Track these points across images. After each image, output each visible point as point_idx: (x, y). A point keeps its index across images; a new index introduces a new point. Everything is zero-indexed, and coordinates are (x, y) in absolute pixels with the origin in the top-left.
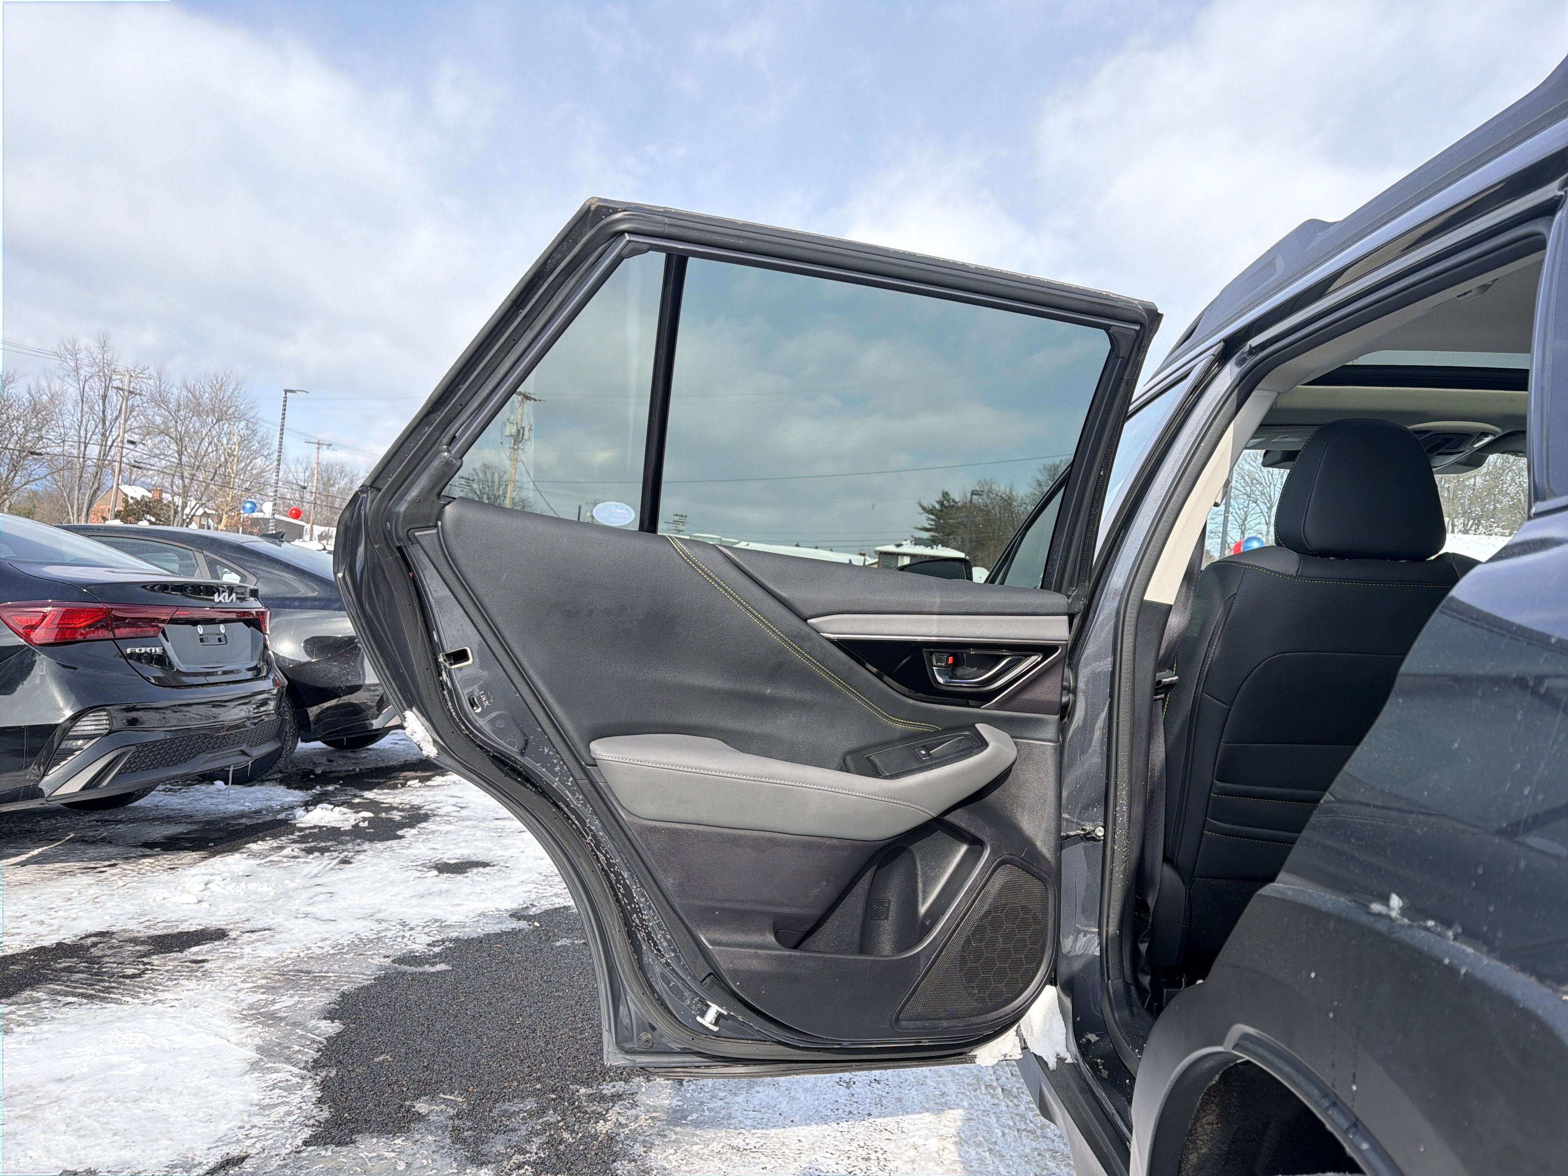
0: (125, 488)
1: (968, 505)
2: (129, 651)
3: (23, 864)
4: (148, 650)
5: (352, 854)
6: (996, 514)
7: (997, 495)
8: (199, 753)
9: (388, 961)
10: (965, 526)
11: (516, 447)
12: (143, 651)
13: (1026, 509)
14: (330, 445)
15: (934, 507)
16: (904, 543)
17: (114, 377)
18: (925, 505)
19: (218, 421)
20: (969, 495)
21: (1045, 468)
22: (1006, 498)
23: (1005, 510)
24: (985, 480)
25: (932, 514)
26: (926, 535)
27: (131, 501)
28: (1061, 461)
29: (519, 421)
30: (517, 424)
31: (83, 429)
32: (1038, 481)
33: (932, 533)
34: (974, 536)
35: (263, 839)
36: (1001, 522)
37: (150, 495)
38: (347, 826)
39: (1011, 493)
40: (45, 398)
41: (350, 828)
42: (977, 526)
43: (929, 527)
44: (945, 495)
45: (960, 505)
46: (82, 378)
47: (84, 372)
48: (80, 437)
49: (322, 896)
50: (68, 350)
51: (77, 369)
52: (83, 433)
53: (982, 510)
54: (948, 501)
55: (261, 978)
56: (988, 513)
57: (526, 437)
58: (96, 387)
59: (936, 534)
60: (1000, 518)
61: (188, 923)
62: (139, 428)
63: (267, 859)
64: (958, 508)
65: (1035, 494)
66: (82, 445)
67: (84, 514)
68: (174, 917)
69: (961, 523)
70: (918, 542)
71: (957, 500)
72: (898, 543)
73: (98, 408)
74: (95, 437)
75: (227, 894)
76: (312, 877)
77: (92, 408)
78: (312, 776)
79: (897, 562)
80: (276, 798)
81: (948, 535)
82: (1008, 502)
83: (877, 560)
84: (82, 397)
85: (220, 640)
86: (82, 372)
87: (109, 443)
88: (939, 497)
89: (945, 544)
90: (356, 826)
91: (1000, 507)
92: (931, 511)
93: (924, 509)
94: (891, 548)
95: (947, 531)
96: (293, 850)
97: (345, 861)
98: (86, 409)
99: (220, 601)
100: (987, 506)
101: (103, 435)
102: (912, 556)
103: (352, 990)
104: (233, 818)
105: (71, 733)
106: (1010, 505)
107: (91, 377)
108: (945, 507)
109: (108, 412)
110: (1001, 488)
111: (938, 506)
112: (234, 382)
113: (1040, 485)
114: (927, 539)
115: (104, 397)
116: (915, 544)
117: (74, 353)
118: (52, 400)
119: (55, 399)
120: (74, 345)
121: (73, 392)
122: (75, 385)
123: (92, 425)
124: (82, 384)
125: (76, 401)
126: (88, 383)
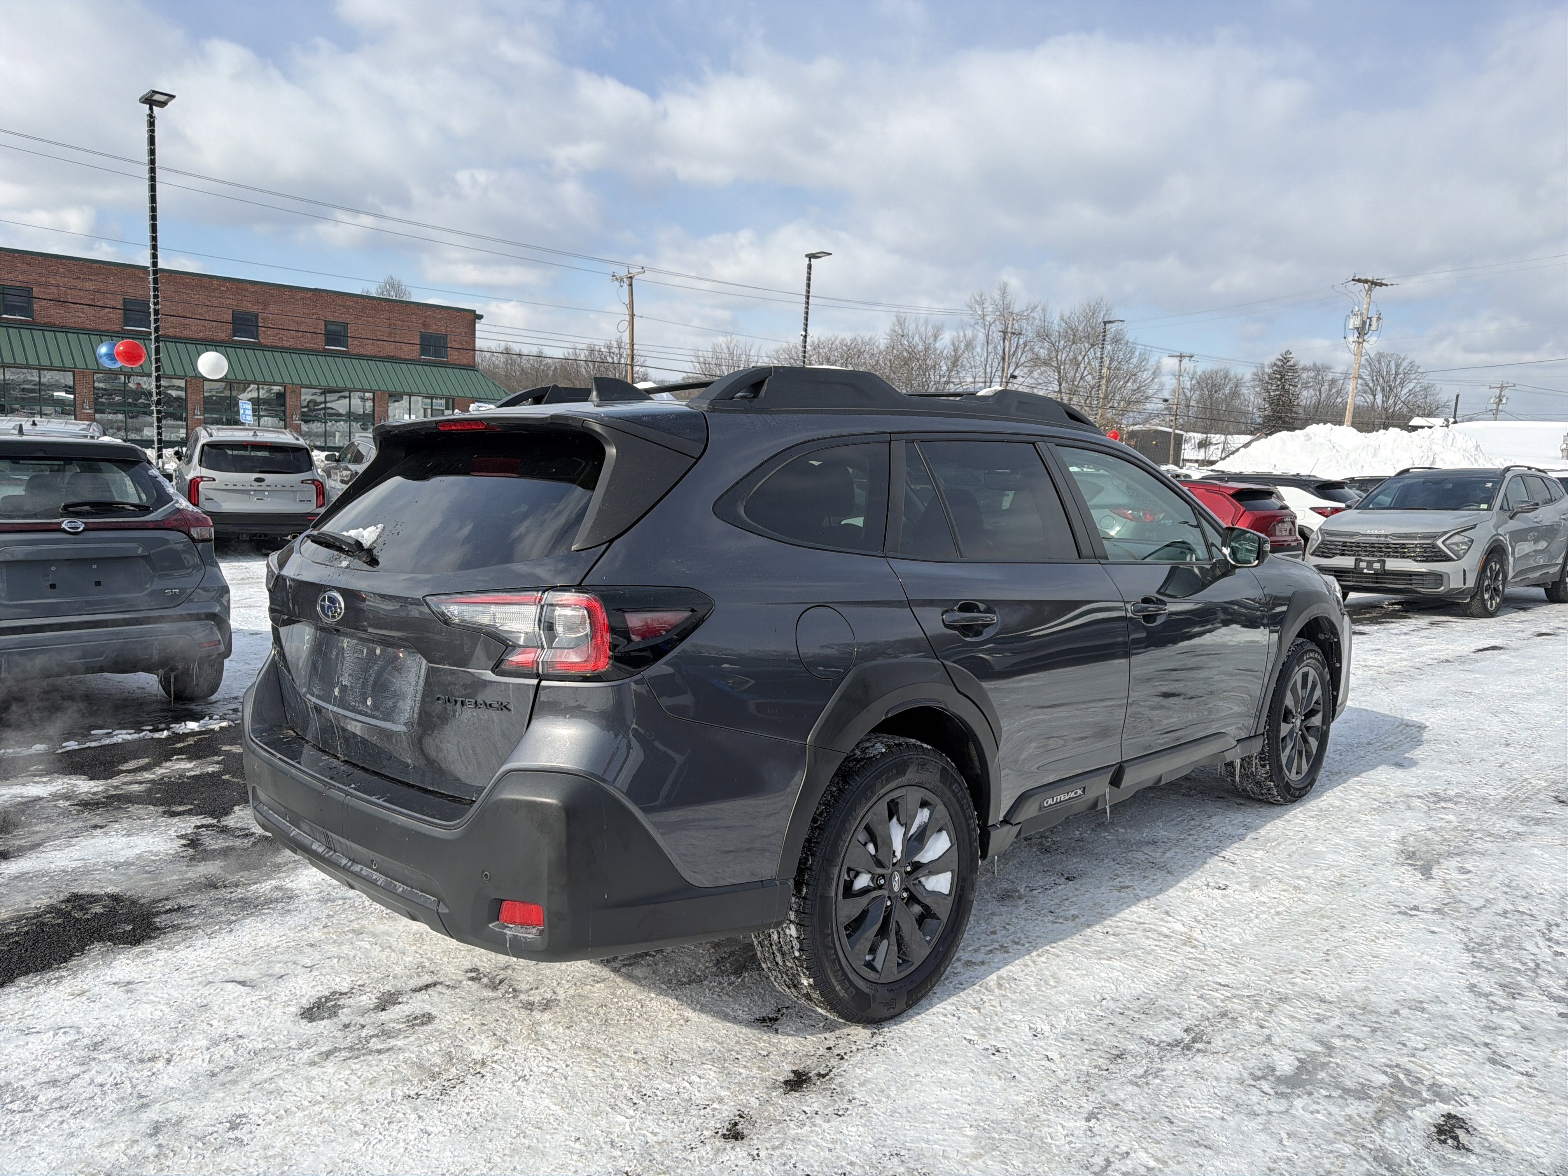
11: (1360, 340)
14: (1192, 357)
19: (1092, 345)
29: (1365, 312)
30: (1361, 315)
31: (988, 368)
40: (962, 345)
46: (987, 323)
50: (976, 301)
51: (983, 316)
52: (989, 370)
57: (1373, 327)
58: (997, 329)
77: (995, 347)
84: (988, 340)
86: (988, 318)
101: (1004, 370)
107: (994, 322)
112: (1105, 309)
115: (1004, 338)
117: (981, 303)
118: (967, 346)
119: (969, 346)
120: (981, 296)
121: (981, 337)
122: (983, 330)
123: (995, 365)
124: (987, 328)
125: (983, 344)
126: (992, 327)
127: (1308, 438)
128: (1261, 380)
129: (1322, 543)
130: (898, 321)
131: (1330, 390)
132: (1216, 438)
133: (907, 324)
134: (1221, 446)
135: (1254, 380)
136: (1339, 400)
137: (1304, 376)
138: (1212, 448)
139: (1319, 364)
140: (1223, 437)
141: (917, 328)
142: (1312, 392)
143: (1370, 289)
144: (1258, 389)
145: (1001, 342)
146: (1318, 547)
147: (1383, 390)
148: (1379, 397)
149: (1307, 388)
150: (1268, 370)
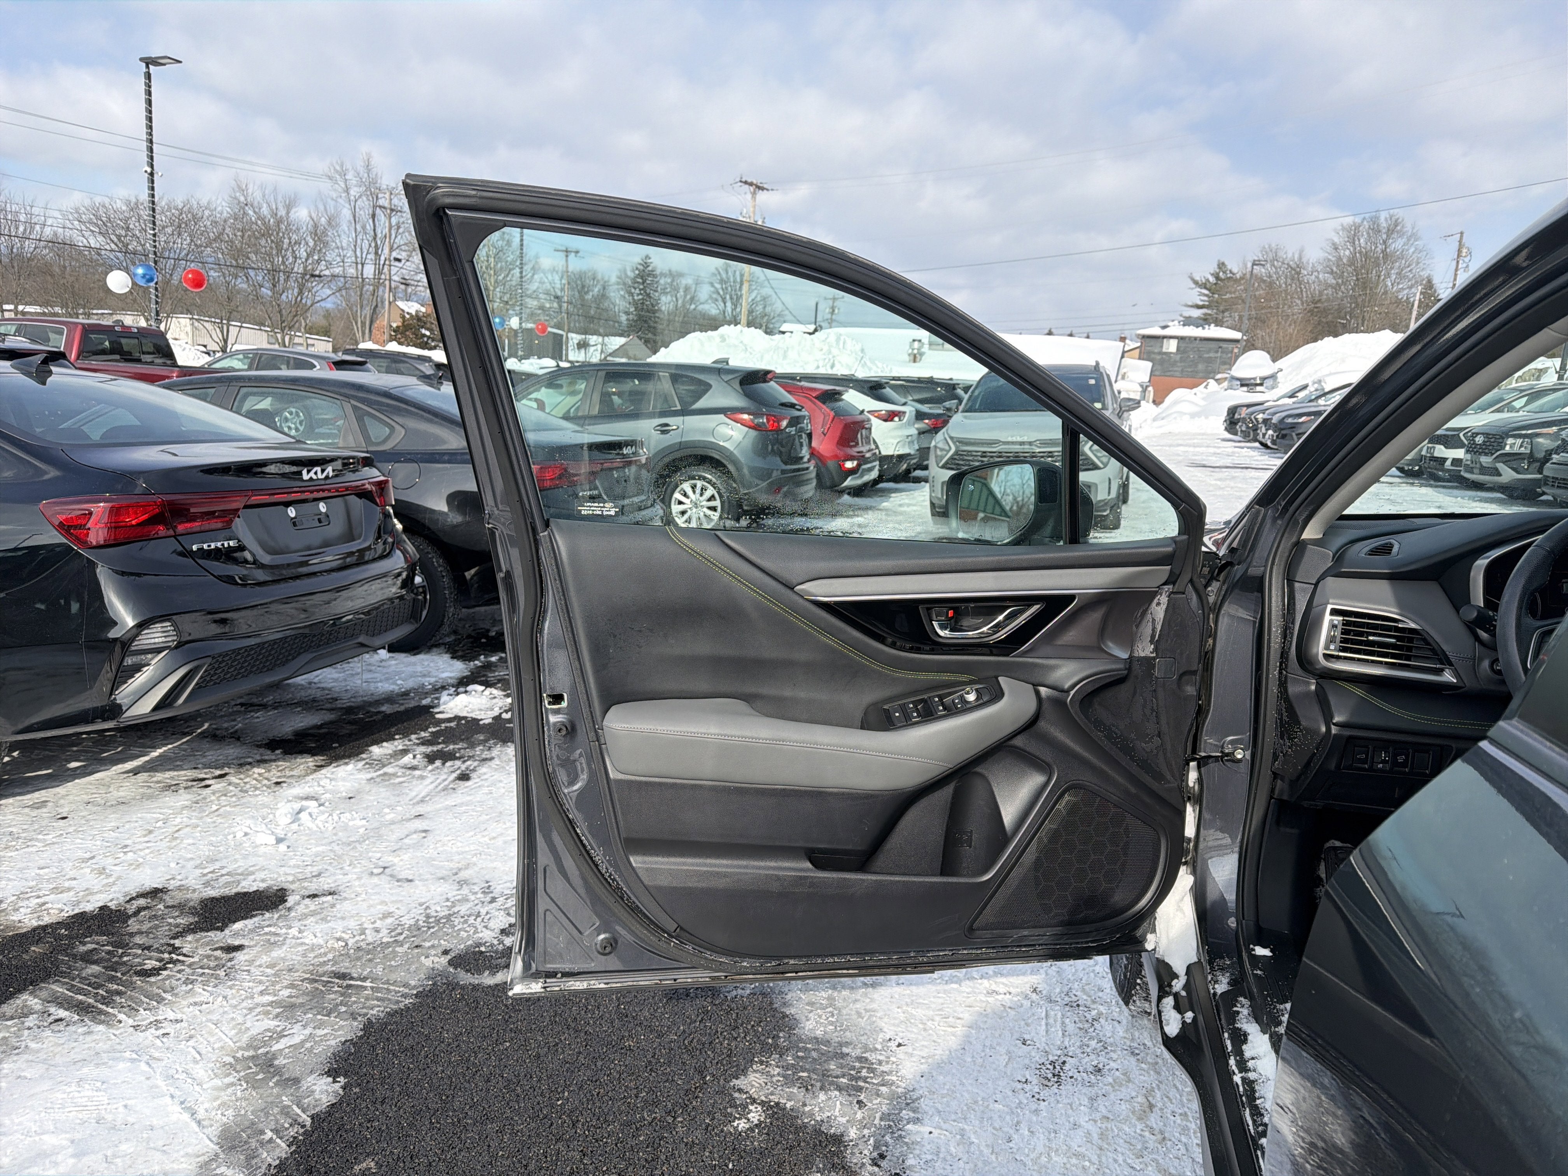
0: (401, 304)
1: (1248, 276)
2: (195, 548)
3: (135, 772)
4: (219, 545)
5: (476, 763)
6: (1280, 286)
7: (1283, 263)
8: (299, 654)
9: (444, 960)
10: (1243, 301)
12: (213, 546)
13: (1317, 277)
15: (1208, 280)
16: (1170, 324)
17: (380, 196)
18: (1197, 278)
20: (1249, 265)
21: (1343, 229)
22: (1294, 266)
23: (1292, 279)
24: (1270, 246)
25: (1206, 288)
26: (1197, 313)
27: (408, 316)
28: (1364, 219)
31: (358, 250)
32: (1334, 244)
33: (1205, 311)
34: (1253, 313)
35: (390, 738)
36: (1287, 294)
37: (423, 310)
38: (486, 718)
39: (1300, 258)
40: (323, 221)
41: (490, 721)
42: (1257, 299)
43: (1201, 303)
44: (1221, 265)
45: (1238, 276)
46: (352, 198)
47: (354, 192)
48: (356, 257)
49: (415, 836)
50: (337, 171)
51: (347, 191)
52: (358, 253)
53: (1264, 281)
54: (1224, 272)
55: (286, 987)
56: (1271, 285)
58: (364, 205)
59: (1209, 312)
60: (1286, 291)
61: (252, 878)
62: (405, 244)
63: (381, 772)
64: (1236, 281)
65: (1329, 260)
66: (360, 266)
67: (367, 331)
68: (241, 865)
69: (1240, 298)
70: (1188, 322)
71: (1235, 270)
72: (1163, 324)
73: (369, 227)
74: (369, 256)
75: (315, 828)
76: (418, 803)
77: (364, 227)
78: (483, 640)
79: (1162, 347)
80: (434, 673)
81: (1223, 312)
82: (1295, 272)
83: (1139, 344)
84: (354, 217)
85: (320, 521)
86: (352, 192)
87: (382, 262)
88: (1213, 268)
89: (1219, 323)
90: (497, 718)
91: (1286, 278)
92: (1204, 286)
93: (1196, 283)
94: (1156, 331)
95: (1222, 308)
96: (414, 757)
97: (464, 777)
98: (359, 227)
99: (311, 479)
100: (1270, 277)
101: (376, 253)
102: (1181, 339)
103: (382, 1015)
104: (378, 702)
105: (133, 648)
106: (1299, 273)
107: (360, 197)
108: (1221, 280)
109: (379, 231)
110: (1290, 253)
111: (1212, 280)
113: (1336, 249)
114: (1199, 318)
115: (373, 216)
116: (1184, 325)
117: (343, 174)
118: (329, 222)
119: (332, 221)
120: (342, 166)
121: (346, 213)
122: (347, 205)
123: (366, 244)
124: (352, 204)
125: (350, 222)
126: (358, 203)
127: (723, 339)
128: (624, 284)
129: (956, 453)
130: (239, 187)
131: (685, 296)
132: (593, 339)
133: (250, 191)
134: (599, 347)
135: (618, 284)
136: (693, 307)
137: (662, 281)
138: (592, 349)
139: (674, 269)
140: (600, 339)
141: (264, 196)
142: (669, 297)
143: (754, 194)
144: (622, 293)
145: (371, 221)
146: (952, 458)
147: (731, 298)
148: (729, 304)
149: (666, 293)
150: (631, 274)
